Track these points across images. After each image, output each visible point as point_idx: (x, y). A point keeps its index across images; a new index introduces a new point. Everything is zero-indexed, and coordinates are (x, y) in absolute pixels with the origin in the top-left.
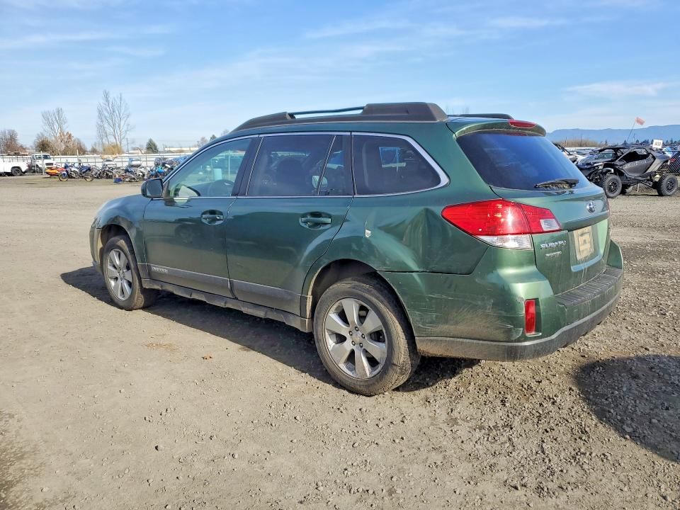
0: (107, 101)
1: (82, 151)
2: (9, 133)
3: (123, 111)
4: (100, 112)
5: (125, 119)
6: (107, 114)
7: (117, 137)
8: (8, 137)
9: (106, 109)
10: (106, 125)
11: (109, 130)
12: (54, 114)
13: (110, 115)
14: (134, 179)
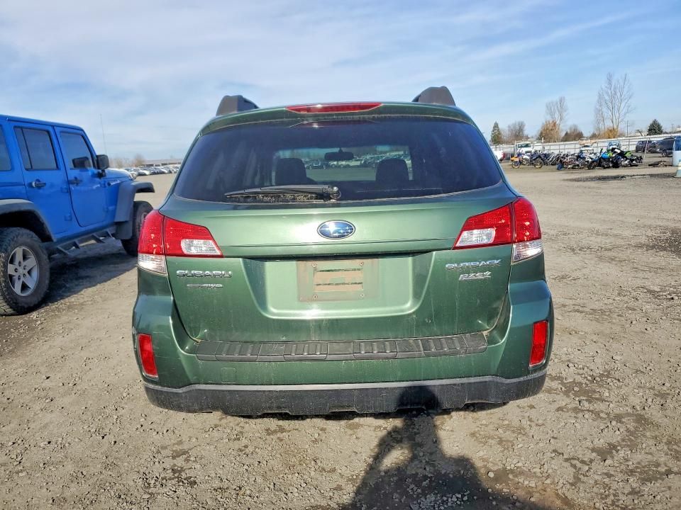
0: (610, 83)
1: (579, 136)
2: (519, 124)
3: (625, 92)
4: (600, 97)
5: (626, 101)
6: (607, 98)
7: (614, 121)
8: (518, 127)
9: (607, 93)
10: (605, 109)
11: (607, 113)
12: (557, 103)
13: (611, 98)
14: (578, 165)
